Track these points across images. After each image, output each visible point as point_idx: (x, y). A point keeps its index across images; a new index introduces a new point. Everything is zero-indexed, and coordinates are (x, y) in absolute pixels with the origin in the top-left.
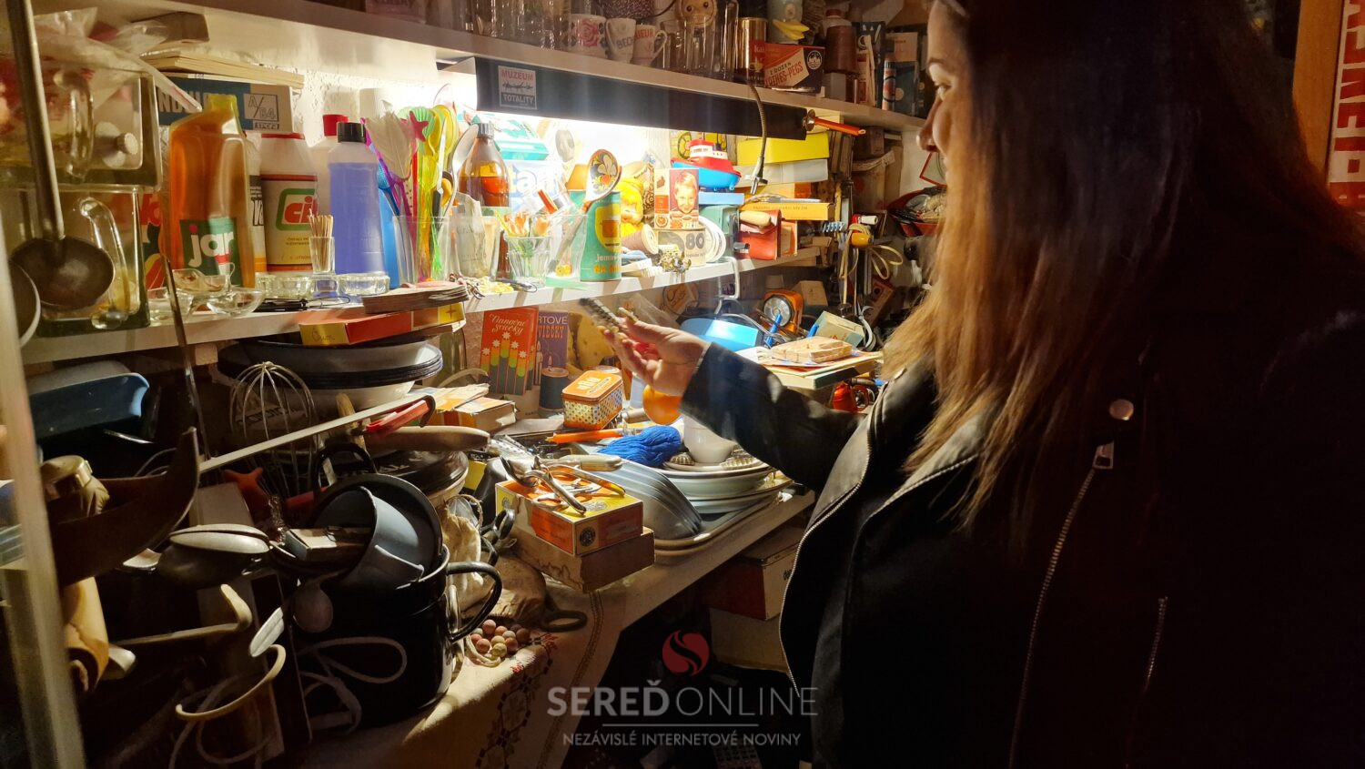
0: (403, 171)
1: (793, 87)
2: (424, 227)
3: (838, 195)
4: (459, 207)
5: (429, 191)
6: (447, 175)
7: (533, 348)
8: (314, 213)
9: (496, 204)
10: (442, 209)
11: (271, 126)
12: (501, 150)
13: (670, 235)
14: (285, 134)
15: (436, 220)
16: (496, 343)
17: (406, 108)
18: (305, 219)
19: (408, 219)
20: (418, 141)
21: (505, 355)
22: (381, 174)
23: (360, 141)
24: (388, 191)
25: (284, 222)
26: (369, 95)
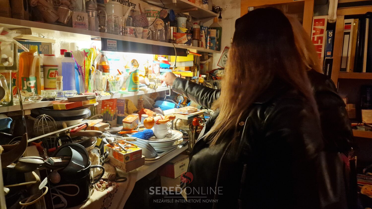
0: (81, 64)
1: (184, 44)
2: (87, 78)
3: (196, 70)
4: (96, 73)
5: (88, 69)
6: (93, 65)
7: (115, 109)
8: (57, 75)
9: (106, 72)
10: (92, 74)
11: (46, 53)
12: (108, 58)
13: (152, 80)
14: (50, 54)
15: (90, 77)
16: (105, 108)
17: (83, 49)
18: (55, 76)
19: (82, 77)
20: (86, 57)
21: (107, 111)
22: (76, 65)
23: (70, 57)
24: (77, 69)
25: (49, 77)
26: (73, 45)
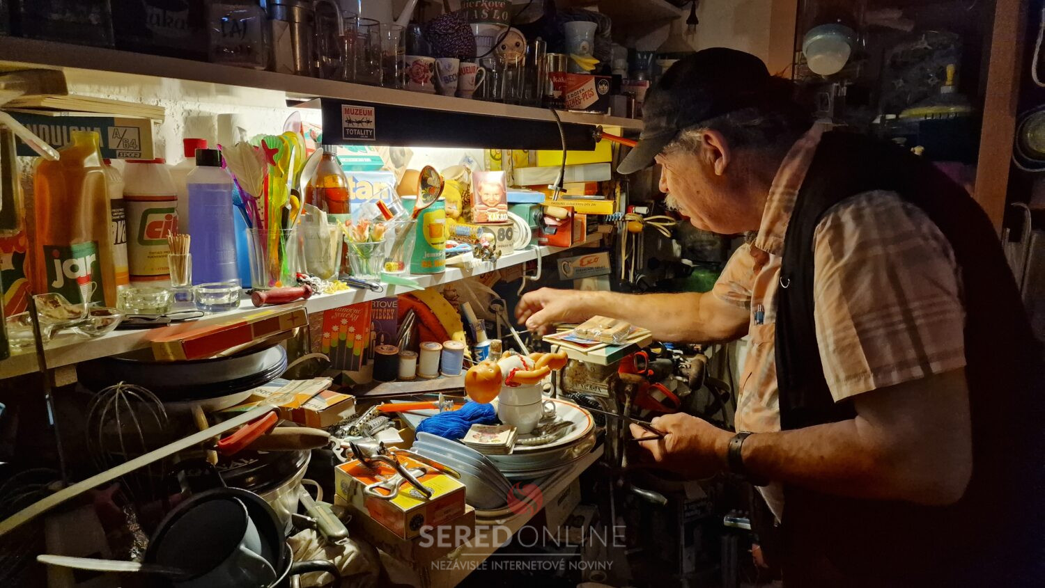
0: (255, 190)
1: (586, 109)
2: (274, 238)
3: (618, 190)
4: (307, 215)
5: (279, 207)
6: (295, 192)
7: (367, 330)
8: (173, 232)
9: (339, 212)
10: (291, 220)
11: (133, 155)
12: (342, 164)
14: (147, 160)
15: (285, 232)
16: (335, 328)
17: (258, 135)
19: (259, 232)
20: (269, 166)
21: (343, 339)
22: (236, 190)
23: (217, 165)
24: (242, 207)
25: (146, 238)
26: (226, 120)
